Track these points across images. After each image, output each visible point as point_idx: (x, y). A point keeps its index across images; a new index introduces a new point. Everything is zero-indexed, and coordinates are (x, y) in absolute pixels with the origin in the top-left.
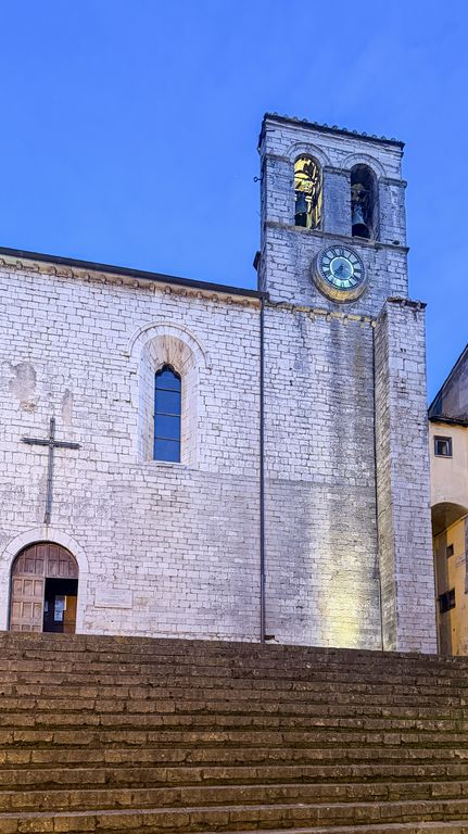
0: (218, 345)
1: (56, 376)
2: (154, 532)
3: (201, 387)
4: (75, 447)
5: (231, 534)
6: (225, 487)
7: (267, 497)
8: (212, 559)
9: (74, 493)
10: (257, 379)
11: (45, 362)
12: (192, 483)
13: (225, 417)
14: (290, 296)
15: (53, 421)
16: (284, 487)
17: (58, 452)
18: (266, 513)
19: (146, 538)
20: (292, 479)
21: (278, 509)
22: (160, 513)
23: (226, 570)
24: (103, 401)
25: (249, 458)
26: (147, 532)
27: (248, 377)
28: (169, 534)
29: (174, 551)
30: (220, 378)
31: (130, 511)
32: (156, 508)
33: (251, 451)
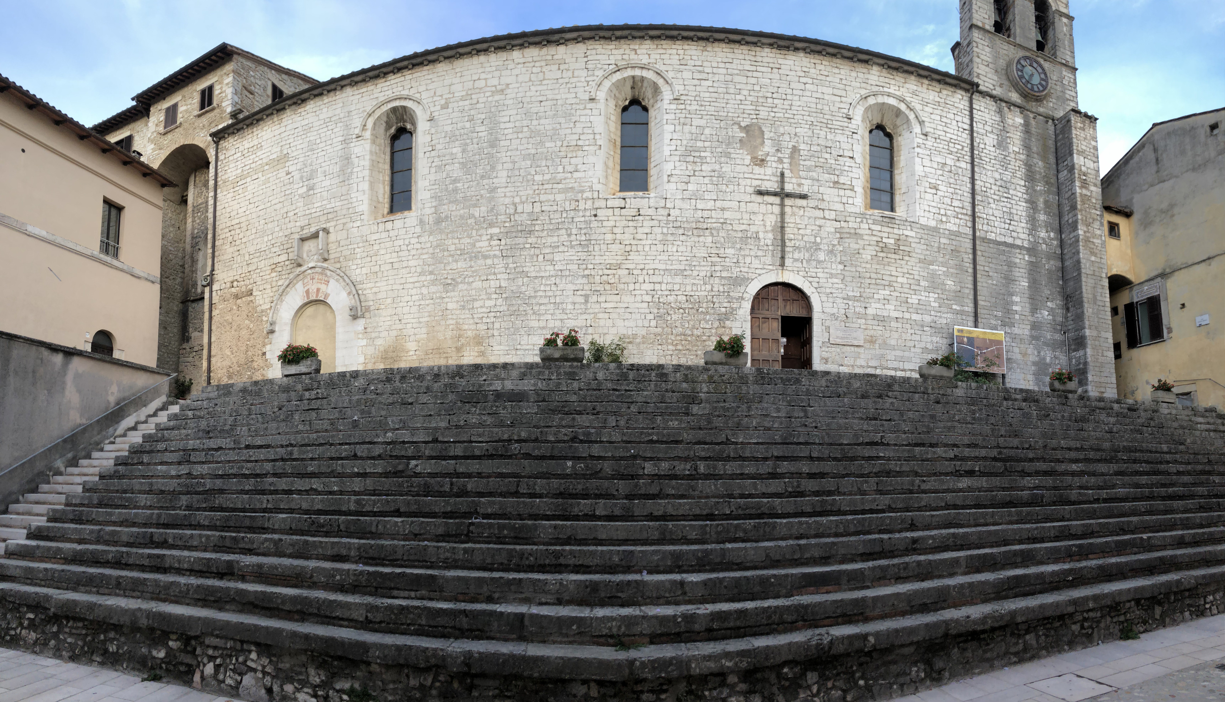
0: (933, 116)
1: (783, 134)
2: (880, 276)
3: (917, 150)
4: (804, 197)
5: (949, 282)
6: (943, 240)
7: (979, 253)
8: (933, 304)
9: (805, 238)
10: (967, 149)
11: (772, 122)
12: (912, 234)
13: (941, 178)
14: (992, 87)
15: (782, 174)
16: (991, 245)
17: (788, 202)
18: (978, 267)
19: (873, 281)
20: (998, 239)
21: (987, 264)
22: (885, 259)
23: (945, 315)
24: (827, 156)
25: (963, 217)
26: (874, 276)
27: (960, 147)
28: (894, 279)
29: (899, 295)
30: (935, 145)
31: (857, 256)
32: (882, 254)
33: (964, 211)
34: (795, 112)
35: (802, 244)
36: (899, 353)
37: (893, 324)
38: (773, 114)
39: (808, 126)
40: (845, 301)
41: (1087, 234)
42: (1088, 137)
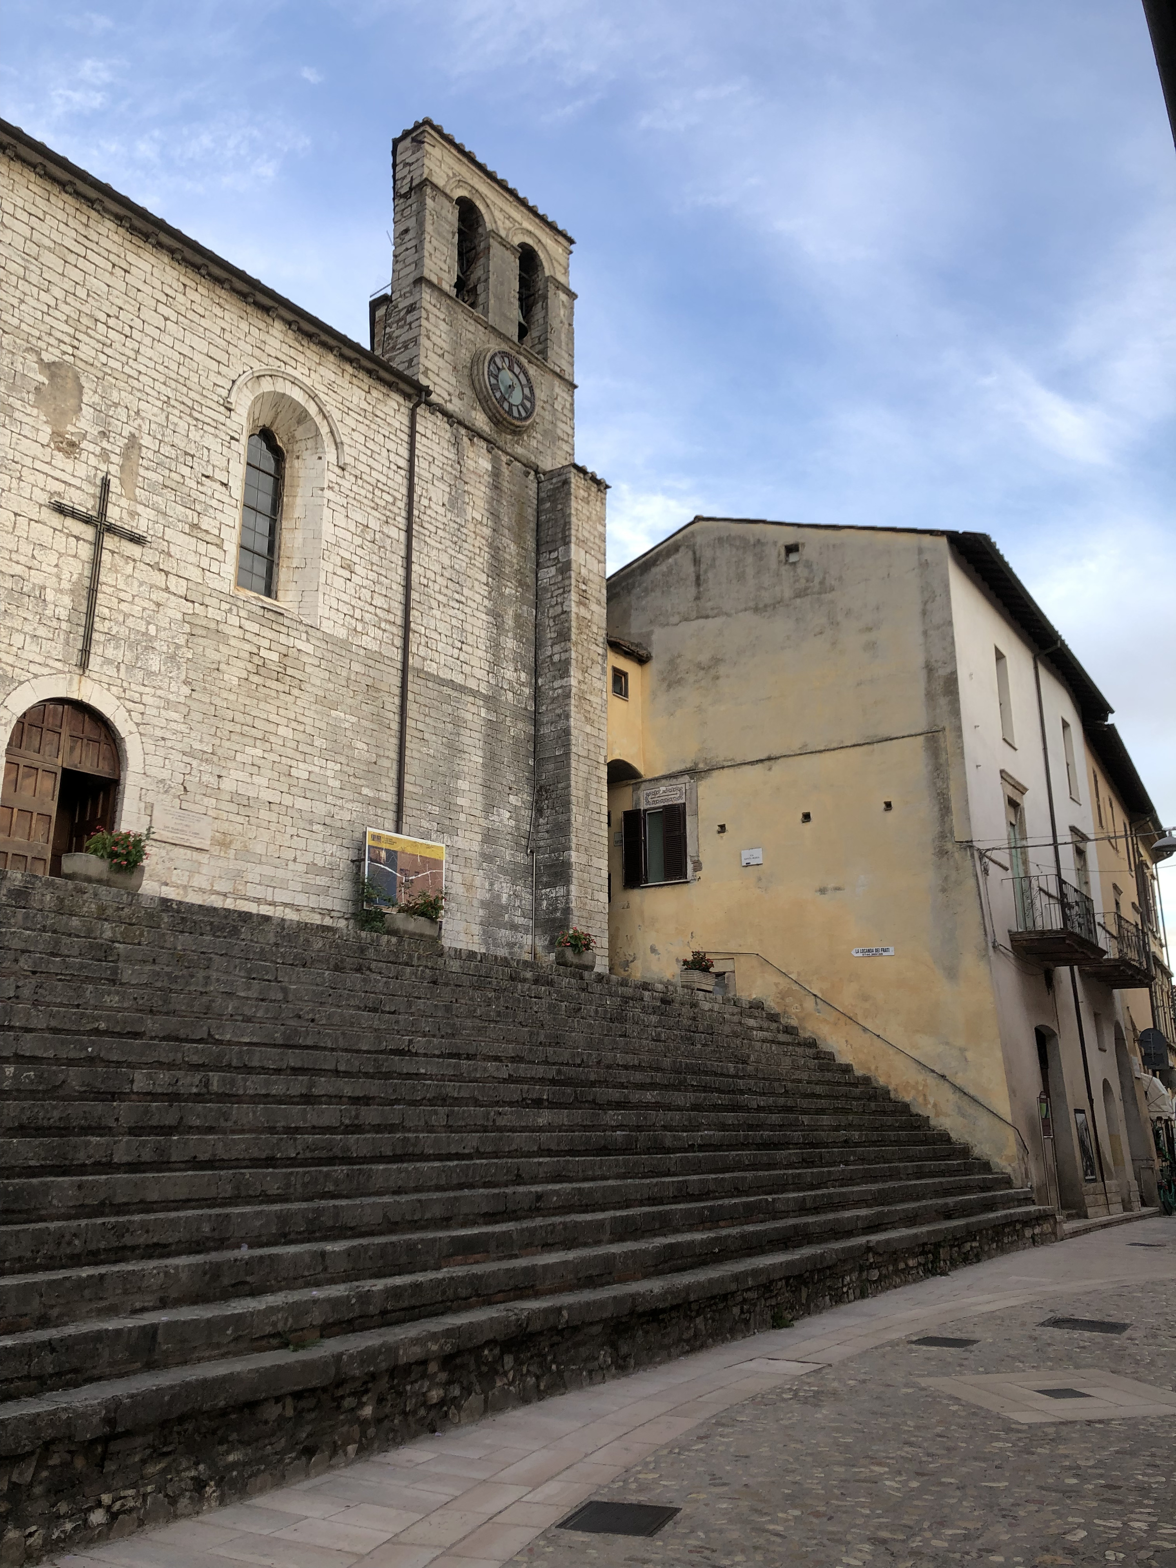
0: (355, 435)
1: (116, 405)
2: (249, 721)
3: (328, 494)
4: (137, 540)
5: (360, 745)
6: (356, 667)
7: (410, 696)
8: (331, 782)
9: (130, 622)
10: (402, 504)
11: (100, 375)
12: (308, 648)
13: (359, 551)
14: (447, 398)
15: (105, 485)
16: (430, 684)
17: (109, 542)
18: (409, 722)
19: (238, 728)
20: (441, 675)
21: (422, 718)
22: (261, 689)
23: (349, 805)
24: (186, 471)
25: (388, 627)
26: (239, 717)
27: (391, 500)
28: (271, 728)
29: (278, 759)
30: (355, 488)
31: (215, 674)
32: (255, 679)
33: (391, 617)
34: (143, 369)
35: (123, 631)
36: (268, 871)
37: (264, 814)
38: (104, 359)
39: (159, 404)
40: (186, 759)
41: (584, 687)
42: (594, 517)
